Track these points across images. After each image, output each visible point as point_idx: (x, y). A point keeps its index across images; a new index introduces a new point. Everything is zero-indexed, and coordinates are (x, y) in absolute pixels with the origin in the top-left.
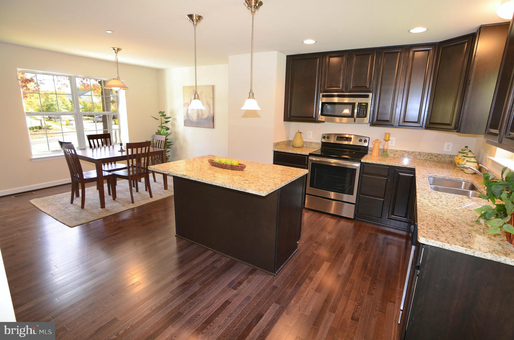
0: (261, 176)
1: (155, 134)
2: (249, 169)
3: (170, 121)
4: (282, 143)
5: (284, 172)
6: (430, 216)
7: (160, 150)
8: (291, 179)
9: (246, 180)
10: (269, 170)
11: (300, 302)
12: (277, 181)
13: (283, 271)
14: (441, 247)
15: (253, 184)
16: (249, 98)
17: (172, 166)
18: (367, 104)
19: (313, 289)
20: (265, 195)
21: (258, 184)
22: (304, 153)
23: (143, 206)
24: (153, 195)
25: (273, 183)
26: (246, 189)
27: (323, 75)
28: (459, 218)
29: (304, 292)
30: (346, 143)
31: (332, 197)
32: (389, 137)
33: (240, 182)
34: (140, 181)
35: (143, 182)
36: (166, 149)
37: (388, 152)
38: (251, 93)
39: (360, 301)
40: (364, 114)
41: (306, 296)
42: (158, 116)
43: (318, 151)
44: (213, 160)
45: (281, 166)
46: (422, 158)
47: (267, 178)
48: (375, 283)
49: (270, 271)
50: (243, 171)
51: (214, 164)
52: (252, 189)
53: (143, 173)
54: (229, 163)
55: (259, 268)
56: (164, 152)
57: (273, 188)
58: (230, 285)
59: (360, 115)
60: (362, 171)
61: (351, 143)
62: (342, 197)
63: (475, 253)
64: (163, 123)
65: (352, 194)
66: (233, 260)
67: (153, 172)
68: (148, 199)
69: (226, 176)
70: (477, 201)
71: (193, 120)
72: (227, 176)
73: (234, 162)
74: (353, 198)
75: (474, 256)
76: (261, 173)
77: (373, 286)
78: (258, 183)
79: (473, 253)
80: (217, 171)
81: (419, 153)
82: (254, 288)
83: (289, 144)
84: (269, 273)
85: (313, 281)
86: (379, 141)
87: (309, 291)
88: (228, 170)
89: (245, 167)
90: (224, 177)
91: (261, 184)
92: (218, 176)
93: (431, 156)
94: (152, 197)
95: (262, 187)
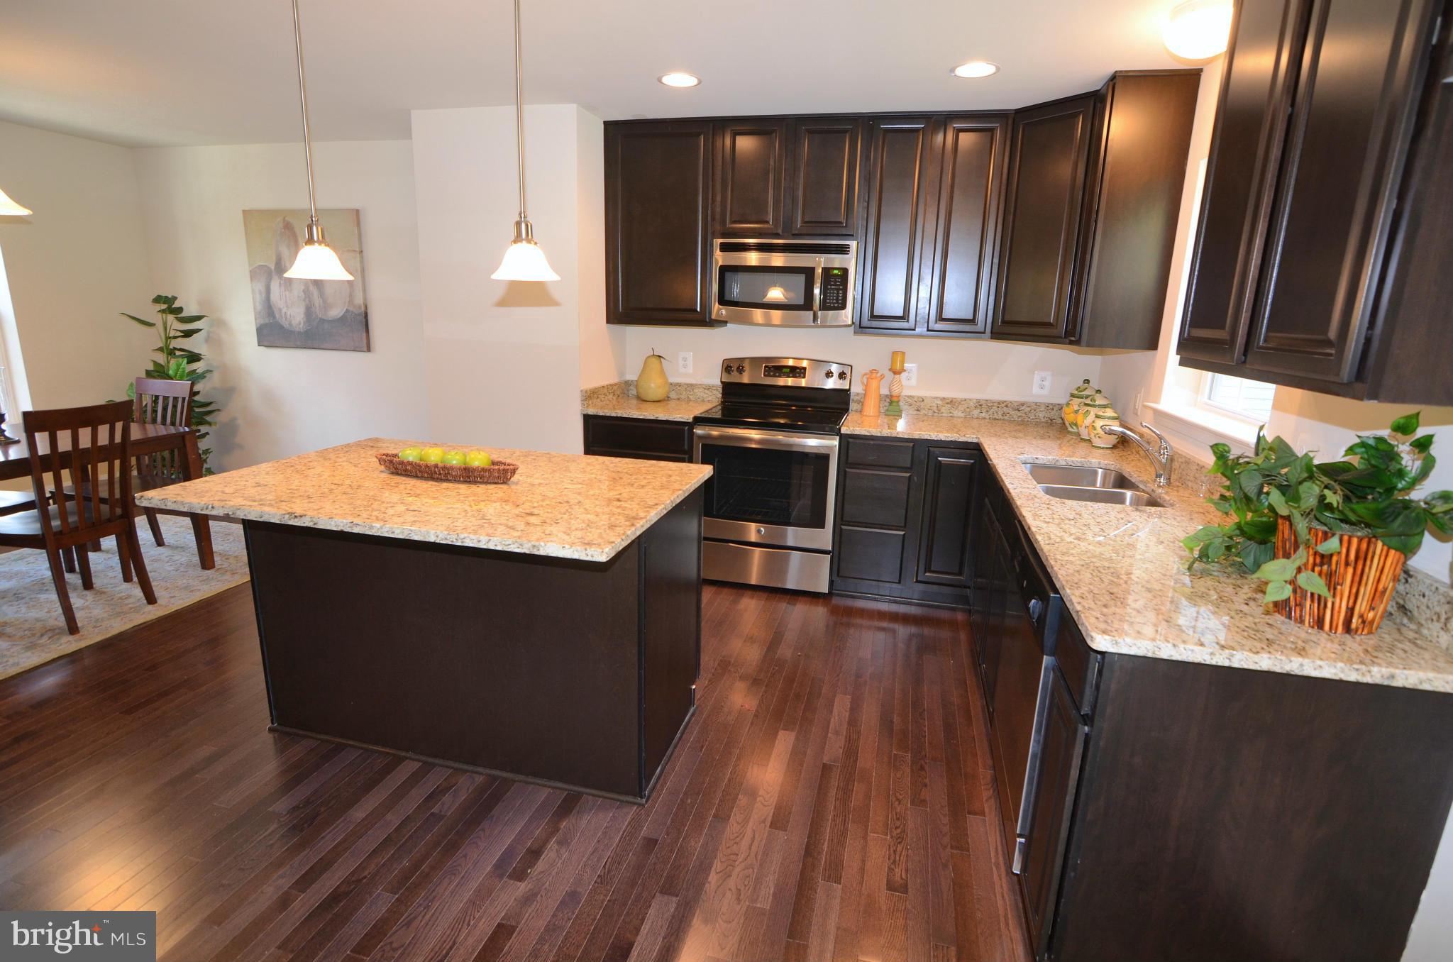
0: (574, 498)
1: (143, 375)
2: (527, 476)
3: (201, 330)
4: (605, 391)
5: (642, 478)
6: (1083, 568)
7: (172, 430)
8: (672, 499)
9: (527, 514)
10: (593, 476)
11: (735, 874)
12: (632, 509)
13: (666, 783)
14: (1150, 655)
15: (555, 525)
16: (518, 239)
17: (239, 487)
18: (845, 271)
19: (764, 821)
20: (608, 559)
21: (574, 524)
22: (677, 417)
23: (121, 637)
24: (158, 591)
25: (620, 517)
26: (537, 544)
27: (718, 187)
28: (1148, 565)
29: (741, 839)
30: (790, 382)
31: (753, 538)
32: (903, 362)
33: (510, 524)
34: (97, 548)
35: (107, 552)
36: (194, 428)
37: (901, 404)
38: (523, 226)
39: (899, 831)
40: (837, 300)
41: (750, 849)
42: (152, 313)
43: (714, 410)
44: (396, 455)
45: (627, 460)
46: (983, 415)
47: (597, 502)
48: (922, 768)
49: (627, 793)
50: (508, 484)
51: (398, 468)
52: (560, 543)
53: (109, 520)
54: (454, 462)
55: (588, 790)
56: (187, 437)
57: (629, 532)
58: (499, 866)
59: (828, 301)
60: (843, 458)
61: (803, 383)
62: (784, 536)
63: (1233, 660)
64: (175, 338)
65: (822, 526)
66: (495, 778)
67: (151, 513)
68: (136, 610)
69: (454, 506)
70: (1160, 517)
71: (290, 324)
72: (459, 505)
73: (473, 456)
74: (824, 537)
75: (1230, 668)
76: (570, 486)
77: (920, 776)
78: (573, 522)
79: (1228, 661)
80: (418, 492)
81: (978, 401)
82: (584, 859)
83: (626, 392)
84: (622, 801)
85: (758, 799)
86: (879, 375)
87: (754, 831)
88: (457, 485)
89: (514, 472)
90: (450, 511)
91: (583, 521)
92: (423, 507)
93: (1005, 409)
94: (156, 602)
95: (590, 532)
